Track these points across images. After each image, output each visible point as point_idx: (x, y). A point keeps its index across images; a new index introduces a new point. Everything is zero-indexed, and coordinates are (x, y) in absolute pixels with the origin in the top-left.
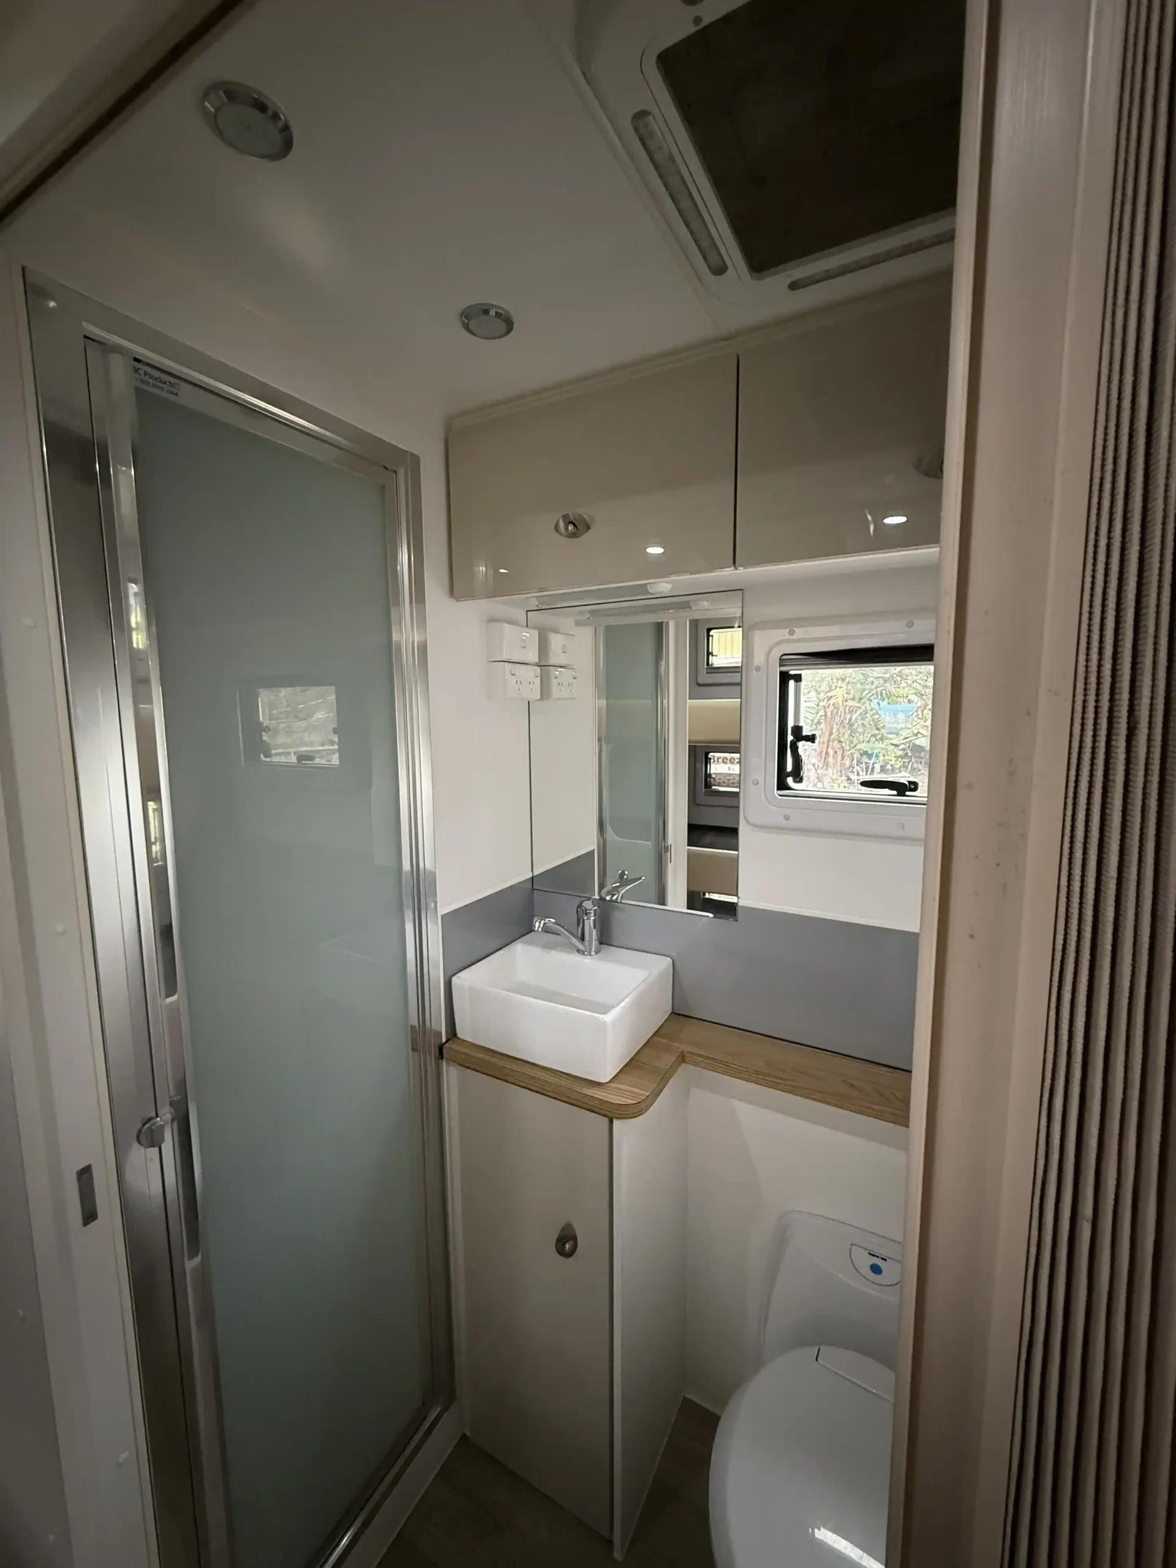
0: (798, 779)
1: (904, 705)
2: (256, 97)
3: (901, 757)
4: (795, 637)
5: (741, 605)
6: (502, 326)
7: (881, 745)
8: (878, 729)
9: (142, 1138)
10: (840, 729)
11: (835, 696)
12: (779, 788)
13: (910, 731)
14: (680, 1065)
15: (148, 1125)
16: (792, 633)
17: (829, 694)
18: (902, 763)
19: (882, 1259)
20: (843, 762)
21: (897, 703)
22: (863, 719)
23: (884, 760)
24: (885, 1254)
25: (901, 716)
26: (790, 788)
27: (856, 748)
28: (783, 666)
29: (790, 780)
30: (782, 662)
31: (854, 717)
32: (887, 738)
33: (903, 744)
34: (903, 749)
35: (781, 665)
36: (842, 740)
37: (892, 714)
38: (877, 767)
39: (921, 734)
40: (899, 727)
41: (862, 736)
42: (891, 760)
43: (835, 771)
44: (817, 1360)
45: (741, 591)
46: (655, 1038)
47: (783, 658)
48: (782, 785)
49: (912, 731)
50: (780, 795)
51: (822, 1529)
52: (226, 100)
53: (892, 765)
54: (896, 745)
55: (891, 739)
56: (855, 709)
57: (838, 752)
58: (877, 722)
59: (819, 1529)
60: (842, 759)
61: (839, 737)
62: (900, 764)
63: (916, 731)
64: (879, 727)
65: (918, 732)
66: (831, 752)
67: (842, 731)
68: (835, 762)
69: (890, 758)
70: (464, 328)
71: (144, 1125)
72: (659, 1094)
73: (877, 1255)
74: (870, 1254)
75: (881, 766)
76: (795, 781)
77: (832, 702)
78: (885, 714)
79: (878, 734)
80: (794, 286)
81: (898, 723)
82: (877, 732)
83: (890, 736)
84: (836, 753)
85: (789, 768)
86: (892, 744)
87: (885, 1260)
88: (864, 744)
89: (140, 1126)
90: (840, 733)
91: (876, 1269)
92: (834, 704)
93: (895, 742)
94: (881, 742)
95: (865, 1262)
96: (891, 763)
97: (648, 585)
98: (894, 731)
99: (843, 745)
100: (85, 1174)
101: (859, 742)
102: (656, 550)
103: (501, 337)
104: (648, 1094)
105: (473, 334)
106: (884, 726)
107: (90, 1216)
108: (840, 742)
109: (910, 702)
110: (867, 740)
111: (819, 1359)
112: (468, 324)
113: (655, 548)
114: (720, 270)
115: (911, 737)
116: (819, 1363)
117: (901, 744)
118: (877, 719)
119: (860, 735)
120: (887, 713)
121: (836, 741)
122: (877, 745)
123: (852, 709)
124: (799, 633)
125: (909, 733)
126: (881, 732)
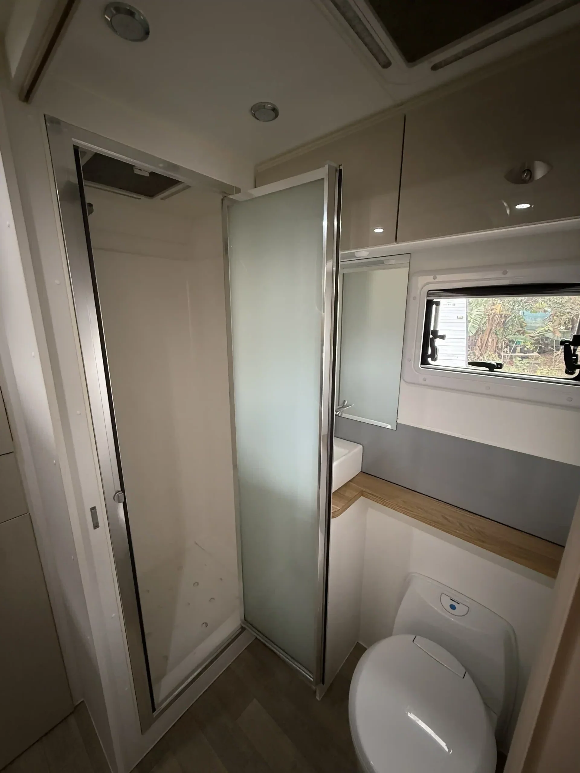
0: (434, 359)
1: (541, 314)
2: (128, 8)
3: (534, 344)
4: (436, 280)
5: (409, 262)
6: (273, 114)
7: (522, 336)
8: (522, 327)
9: (115, 498)
10: (497, 327)
11: (496, 308)
12: (422, 364)
13: (543, 329)
14: (360, 497)
15: (118, 494)
16: (435, 278)
17: (493, 307)
18: (534, 348)
19: (457, 603)
20: (498, 345)
21: (537, 312)
22: (512, 321)
23: (524, 345)
24: (459, 601)
25: (539, 320)
26: (429, 364)
27: (506, 337)
28: (429, 297)
29: (429, 360)
30: (429, 295)
31: (507, 320)
32: (527, 333)
33: (537, 336)
34: (536, 340)
35: (427, 297)
36: (498, 333)
37: (533, 319)
38: (518, 349)
39: (550, 330)
40: (538, 325)
41: (511, 331)
42: (528, 345)
43: (492, 350)
44: (413, 641)
45: (409, 254)
46: (351, 483)
47: (429, 292)
48: (424, 362)
49: (545, 329)
50: (422, 367)
51: (412, 714)
52: (115, 12)
53: (528, 348)
54: (532, 337)
55: (530, 333)
56: (508, 316)
57: (495, 340)
58: (522, 323)
59: (410, 713)
60: (497, 344)
61: (496, 332)
62: (533, 348)
63: (547, 329)
64: (522, 326)
65: (549, 330)
66: (490, 340)
67: (498, 328)
68: (492, 345)
69: (527, 344)
70: (253, 116)
71: (116, 493)
72: (345, 509)
73: (455, 601)
74: (451, 599)
75: (521, 349)
76: (432, 360)
77: (493, 312)
78: (529, 319)
79: (521, 331)
80: (435, 68)
81: (537, 323)
82: (521, 329)
83: (531, 332)
84: (493, 340)
85: (430, 352)
86: (530, 336)
87: (459, 604)
88: (512, 336)
89: (115, 493)
90: (497, 330)
91: (453, 607)
92: (494, 313)
93: (532, 335)
94: (522, 335)
95: (447, 602)
96: (527, 347)
97: (355, 253)
98: (534, 328)
99: (498, 336)
100: (93, 509)
101: (509, 335)
102: (379, 230)
103: (273, 120)
104: (339, 509)
105: (257, 119)
106: (526, 325)
107: (96, 526)
108: (496, 334)
109: (545, 311)
110: (514, 333)
111: (414, 641)
112: (255, 115)
113: (379, 229)
114: (387, 65)
115: (543, 332)
116: (414, 643)
117: (536, 336)
118: (523, 321)
119: (510, 330)
120: (530, 318)
121: (494, 334)
122: (519, 336)
123: (506, 315)
124: (440, 278)
125: (542, 330)
126: (524, 329)
